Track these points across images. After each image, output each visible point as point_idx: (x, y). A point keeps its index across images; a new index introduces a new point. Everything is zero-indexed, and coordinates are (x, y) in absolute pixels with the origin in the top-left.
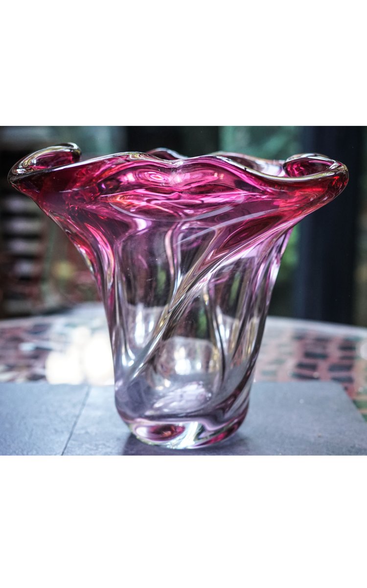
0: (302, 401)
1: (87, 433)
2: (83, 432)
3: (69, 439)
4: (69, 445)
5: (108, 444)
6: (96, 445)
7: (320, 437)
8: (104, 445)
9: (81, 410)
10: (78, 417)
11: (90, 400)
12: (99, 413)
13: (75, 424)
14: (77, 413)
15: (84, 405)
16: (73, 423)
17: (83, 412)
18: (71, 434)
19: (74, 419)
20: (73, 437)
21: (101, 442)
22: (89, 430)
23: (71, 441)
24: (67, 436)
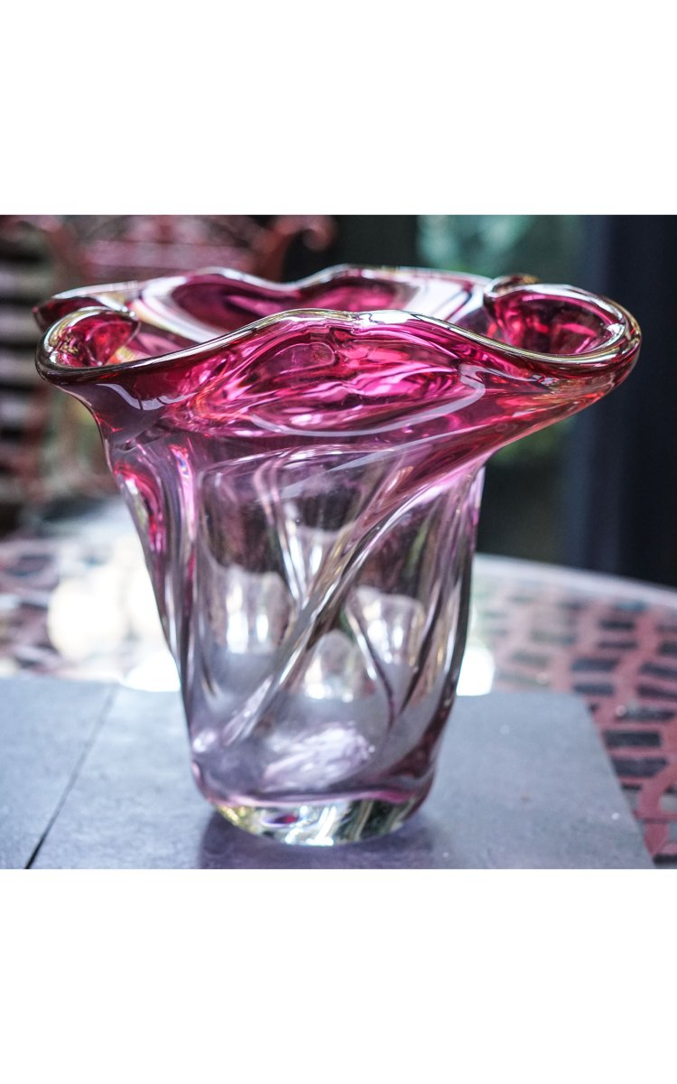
1: (103, 777)
2: (95, 774)
3: (70, 787)
4: (68, 799)
5: (139, 799)
6: (119, 802)
7: (525, 799)
8: (132, 799)
9: (96, 731)
10: (88, 745)
11: (114, 714)
12: (126, 740)
13: (83, 758)
14: (87, 737)
15: (101, 722)
16: (78, 758)
17: (100, 736)
18: (74, 777)
19: (81, 750)
20: (79, 782)
21: (126, 795)
22: (107, 772)
23: (74, 793)
24: (65, 780)
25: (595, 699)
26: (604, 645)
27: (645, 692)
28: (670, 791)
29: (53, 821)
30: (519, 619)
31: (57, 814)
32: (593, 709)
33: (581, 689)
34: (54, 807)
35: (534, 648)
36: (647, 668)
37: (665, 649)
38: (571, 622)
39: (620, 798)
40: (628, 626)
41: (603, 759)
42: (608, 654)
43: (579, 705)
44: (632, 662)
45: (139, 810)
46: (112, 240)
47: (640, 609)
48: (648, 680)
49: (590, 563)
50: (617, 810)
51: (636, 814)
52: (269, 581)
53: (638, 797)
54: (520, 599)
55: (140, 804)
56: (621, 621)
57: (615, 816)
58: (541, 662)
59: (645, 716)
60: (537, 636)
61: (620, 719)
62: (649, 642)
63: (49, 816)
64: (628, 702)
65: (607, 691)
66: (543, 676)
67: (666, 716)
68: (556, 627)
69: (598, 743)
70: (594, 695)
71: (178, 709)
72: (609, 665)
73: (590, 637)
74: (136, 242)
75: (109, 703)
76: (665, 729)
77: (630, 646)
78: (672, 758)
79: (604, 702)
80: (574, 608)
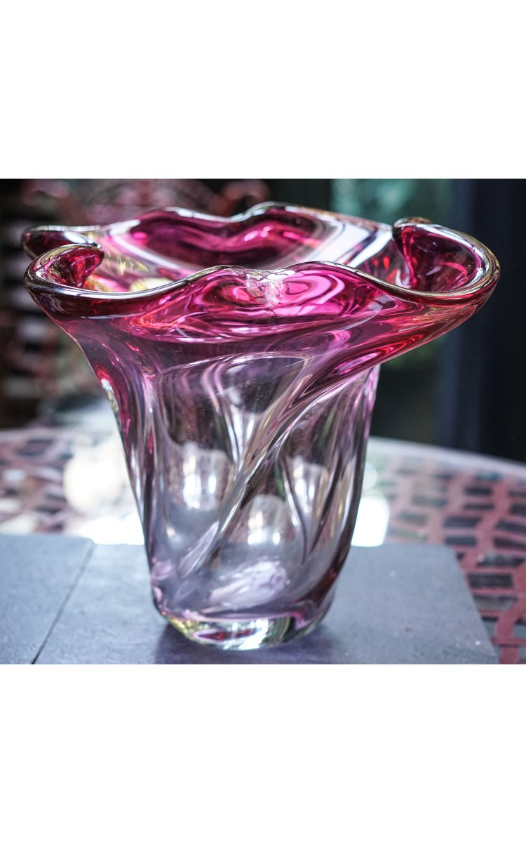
0: (392, 574)
1: (83, 613)
2: (76, 610)
3: (56, 621)
4: (55, 630)
5: (109, 631)
6: (94, 632)
7: (407, 630)
8: (104, 631)
9: (79, 576)
10: (72, 587)
11: (93, 563)
12: (102, 583)
13: (68, 598)
14: (72, 581)
15: (83, 569)
16: (64, 598)
17: (81, 581)
18: (60, 613)
19: (67, 591)
20: (62, 618)
21: (100, 627)
22: (86, 609)
23: (59, 625)
24: (53, 616)
25: (461, 550)
26: (468, 507)
27: (499, 543)
28: (520, 622)
29: (42, 648)
30: (405, 486)
31: (45, 642)
32: (460, 557)
33: (450, 541)
34: (43, 638)
35: (415, 510)
36: (502, 525)
37: (516, 510)
38: (444, 489)
39: (481, 628)
40: (487, 492)
41: (467, 596)
42: (472, 513)
43: (449, 553)
44: (490, 521)
45: (110, 639)
46: (106, 204)
47: (495, 478)
48: (501, 534)
49: (457, 443)
50: (479, 640)
51: (493, 640)
52: (216, 456)
53: (495, 626)
54: (405, 472)
55: (110, 635)
56: (481, 488)
57: (478, 643)
58: (420, 520)
59: (500, 562)
60: (418, 500)
61: (481, 565)
62: (503, 504)
63: (39, 646)
64: (487, 551)
65: (471, 542)
66: (422, 532)
67: (517, 562)
68: (432, 492)
69: (464, 585)
70: (462, 546)
71: (143, 557)
72: (472, 522)
73: (458, 501)
74: (124, 205)
75: (90, 554)
76: (516, 574)
77: (488, 507)
78: (521, 595)
79: (469, 551)
80: (446, 478)
